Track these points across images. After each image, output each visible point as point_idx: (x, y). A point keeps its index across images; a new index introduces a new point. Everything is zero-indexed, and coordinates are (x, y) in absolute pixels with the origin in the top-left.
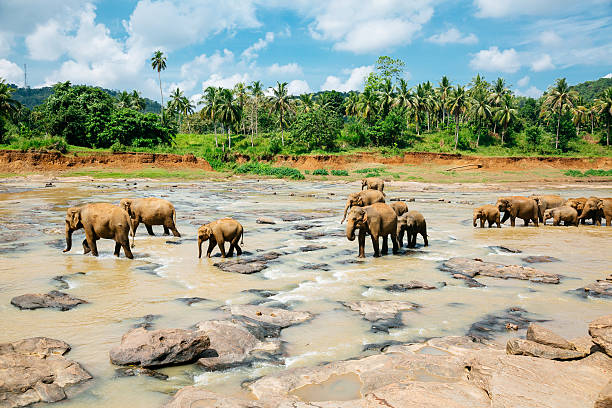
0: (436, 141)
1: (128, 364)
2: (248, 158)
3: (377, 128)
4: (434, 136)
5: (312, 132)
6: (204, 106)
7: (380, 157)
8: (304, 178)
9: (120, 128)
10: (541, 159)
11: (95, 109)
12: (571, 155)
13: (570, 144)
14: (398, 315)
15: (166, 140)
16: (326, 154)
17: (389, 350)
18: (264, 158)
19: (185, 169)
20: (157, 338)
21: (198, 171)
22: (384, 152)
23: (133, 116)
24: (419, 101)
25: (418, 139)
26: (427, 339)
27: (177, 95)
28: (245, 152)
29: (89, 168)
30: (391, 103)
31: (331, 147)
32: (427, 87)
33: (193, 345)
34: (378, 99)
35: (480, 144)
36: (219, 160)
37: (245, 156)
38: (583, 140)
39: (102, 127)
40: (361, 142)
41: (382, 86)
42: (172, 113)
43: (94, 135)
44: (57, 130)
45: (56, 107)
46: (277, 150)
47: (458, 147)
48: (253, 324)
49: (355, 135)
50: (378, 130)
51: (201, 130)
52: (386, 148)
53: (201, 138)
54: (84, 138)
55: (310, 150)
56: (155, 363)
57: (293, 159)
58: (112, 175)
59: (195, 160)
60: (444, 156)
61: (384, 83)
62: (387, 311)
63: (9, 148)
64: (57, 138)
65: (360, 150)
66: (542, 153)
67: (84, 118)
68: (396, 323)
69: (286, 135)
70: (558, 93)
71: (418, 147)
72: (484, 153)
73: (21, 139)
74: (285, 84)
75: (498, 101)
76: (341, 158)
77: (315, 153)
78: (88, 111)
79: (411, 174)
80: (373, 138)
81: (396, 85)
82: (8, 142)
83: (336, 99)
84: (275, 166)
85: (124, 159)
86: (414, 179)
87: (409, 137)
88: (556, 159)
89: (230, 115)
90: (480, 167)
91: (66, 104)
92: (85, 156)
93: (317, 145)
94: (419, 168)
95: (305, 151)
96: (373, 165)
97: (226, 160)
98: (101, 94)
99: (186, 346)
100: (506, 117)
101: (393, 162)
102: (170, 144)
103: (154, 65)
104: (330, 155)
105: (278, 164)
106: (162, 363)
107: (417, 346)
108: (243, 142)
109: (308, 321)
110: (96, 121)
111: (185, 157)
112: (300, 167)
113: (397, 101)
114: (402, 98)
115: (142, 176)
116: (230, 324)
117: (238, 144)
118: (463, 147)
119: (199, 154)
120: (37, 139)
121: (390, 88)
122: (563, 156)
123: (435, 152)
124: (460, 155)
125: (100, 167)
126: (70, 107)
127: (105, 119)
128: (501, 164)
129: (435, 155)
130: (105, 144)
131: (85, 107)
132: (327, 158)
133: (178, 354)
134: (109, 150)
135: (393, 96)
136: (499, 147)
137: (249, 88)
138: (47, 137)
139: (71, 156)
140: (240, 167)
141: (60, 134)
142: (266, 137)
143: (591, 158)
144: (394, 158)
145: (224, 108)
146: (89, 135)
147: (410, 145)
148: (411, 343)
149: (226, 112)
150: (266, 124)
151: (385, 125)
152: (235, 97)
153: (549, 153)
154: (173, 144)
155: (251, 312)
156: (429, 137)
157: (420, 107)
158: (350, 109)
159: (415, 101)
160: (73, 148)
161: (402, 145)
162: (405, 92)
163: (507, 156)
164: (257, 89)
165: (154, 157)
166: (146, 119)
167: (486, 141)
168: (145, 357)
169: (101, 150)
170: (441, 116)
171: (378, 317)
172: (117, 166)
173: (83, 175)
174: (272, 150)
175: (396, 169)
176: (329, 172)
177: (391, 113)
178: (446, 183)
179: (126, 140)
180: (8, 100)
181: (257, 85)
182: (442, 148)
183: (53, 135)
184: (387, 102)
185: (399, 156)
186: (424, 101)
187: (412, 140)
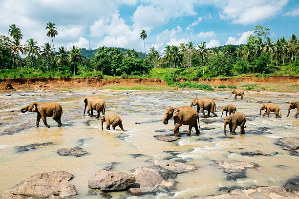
0: (288, 69)
1: (95, 188)
2: (186, 80)
3: (253, 63)
4: (286, 67)
5: (219, 66)
6: (165, 55)
7: (255, 78)
8: (213, 90)
9: (126, 67)
11: (115, 58)
14: (244, 171)
15: (147, 72)
16: (225, 77)
17: (233, 192)
18: (194, 80)
19: (155, 85)
20: (110, 176)
21: (161, 86)
22: (257, 76)
23: (132, 61)
24: (278, 48)
25: (277, 68)
26: (258, 187)
27: (153, 50)
28: (185, 77)
29: (112, 85)
30: (262, 50)
31: (229, 73)
32: (283, 40)
33: (126, 181)
34: (254, 48)
36: (172, 81)
37: (184, 79)
39: (118, 66)
40: (245, 71)
41: (256, 41)
42: (151, 59)
43: (115, 70)
44: (99, 68)
45: (98, 58)
46: (200, 76)
48: (162, 171)
49: (241, 67)
50: (254, 65)
51: (164, 66)
52: (259, 74)
53: (164, 70)
54: (111, 71)
55: (217, 75)
56: (107, 189)
57: (208, 80)
58: (121, 88)
59: (160, 81)
60: (292, 77)
61: (258, 39)
62: (239, 167)
63: (79, 77)
64: (99, 72)
65: (244, 75)
67: (110, 62)
68: (242, 175)
69: (205, 68)
71: (277, 73)
73: (84, 72)
74: (205, 43)
76: (234, 79)
77: (219, 77)
78: (112, 59)
79: (272, 88)
80: (251, 69)
81: (264, 41)
82: (79, 74)
84: (199, 83)
85: (127, 81)
86: (273, 90)
87: (272, 67)
89: (177, 59)
91: (103, 57)
92: (110, 80)
93: (221, 73)
94: (278, 84)
95: (215, 76)
96: (251, 83)
97: (175, 81)
98: (118, 51)
99: (123, 182)
101: (262, 81)
102: (149, 74)
103: (141, 36)
104: (227, 78)
105: (201, 83)
106: (111, 189)
107: (250, 191)
108: (183, 72)
109: (193, 170)
110: (116, 63)
111: (155, 80)
112: (212, 84)
113: (265, 49)
114: (268, 47)
115: (135, 89)
116: (151, 170)
117: (181, 73)
119: (162, 78)
120: (90, 73)
121: (261, 42)
123: (287, 75)
125: (116, 85)
126: (105, 57)
127: (119, 63)
129: (287, 77)
130: (119, 74)
131: (111, 57)
132: (226, 79)
133: (119, 185)
134: (121, 77)
135: (263, 46)
137: (187, 45)
138: (95, 71)
139: (104, 80)
140: (182, 84)
141: (100, 70)
142: (195, 69)
144: (263, 79)
145: (174, 55)
146: (112, 70)
147: (272, 72)
148: (247, 188)
149: (176, 58)
150: (195, 62)
151: (257, 61)
152: (180, 50)
154: (150, 74)
155: (163, 164)
156: (283, 68)
157: (279, 52)
158: (239, 54)
159: (276, 48)
160: (105, 76)
161: (267, 72)
162: (269, 44)
164: (191, 46)
165: (141, 80)
166: (138, 62)
168: (103, 185)
169: (117, 77)
170: (291, 56)
171: (232, 171)
172: (124, 84)
173: (109, 88)
174: (197, 76)
175: (263, 85)
176: (227, 87)
177: (262, 55)
178: (292, 92)
179: (129, 72)
180: (79, 56)
181: (191, 44)
182: (290, 73)
183: (97, 70)
184: (259, 50)
185: (266, 78)
186: (281, 48)
187: (274, 69)
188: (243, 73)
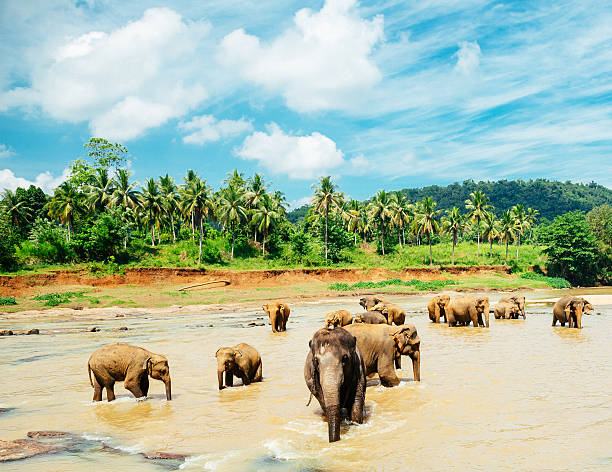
0: (176, 253)
3: (82, 235)
4: (174, 246)
7: (88, 276)
10: (308, 272)
12: (342, 266)
13: (345, 252)
22: (94, 270)
24: (152, 201)
25: (152, 251)
30: (107, 201)
32: (166, 182)
35: (236, 255)
38: (361, 249)
40: (60, 255)
41: (92, 179)
47: (205, 260)
49: (48, 247)
50: (86, 239)
52: (100, 265)
60: (182, 272)
61: (97, 175)
65: (58, 267)
66: (309, 264)
70: (323, 194)
71: (151, 261)
72: (238, 267)
75: (255, 202)
76: (18, 280)
79: (121, 298)
80: (80, 250)
81: (112, 175)
83: (36, 198)
88: (324, 271)
90: (228, 284)
100: (265, 222)
101: (107, 283)
113: (114, 199)
114: (121, 195)
118: (211, 259)
121: (104, 181)
122: (333, 267)
123: (172, 267)
124: (203, 270)
128: (257, 280)
129: (170, 271)
135: (110, 192)
136: (261, 258)
143: (364, 269)
144: (109, 277)
147: (137, 260)
151: (96, 231)
153: (316, 264)
156: (166, 249)
161: (123, 259)
162: (125, 186)
163: (265, 269)
167: (244, 252)
182: (182, 262)
184: (100, 200)
185: (118, 275)
186: (158, 201)
187: (141, 252)
188: (55, 262)
